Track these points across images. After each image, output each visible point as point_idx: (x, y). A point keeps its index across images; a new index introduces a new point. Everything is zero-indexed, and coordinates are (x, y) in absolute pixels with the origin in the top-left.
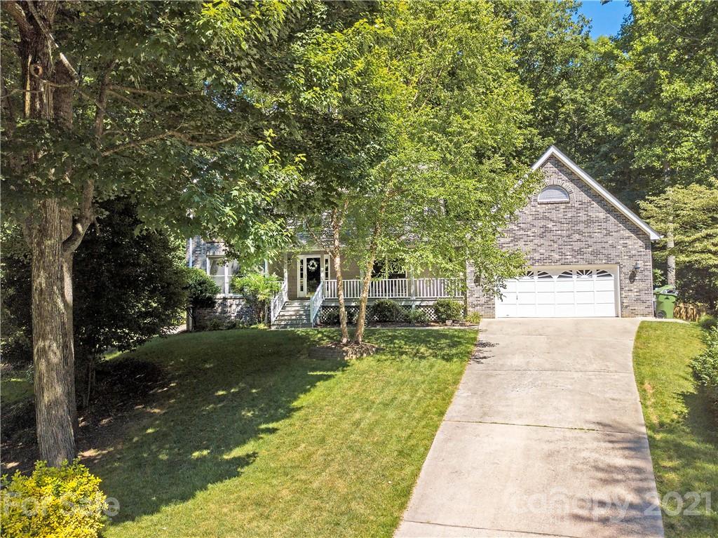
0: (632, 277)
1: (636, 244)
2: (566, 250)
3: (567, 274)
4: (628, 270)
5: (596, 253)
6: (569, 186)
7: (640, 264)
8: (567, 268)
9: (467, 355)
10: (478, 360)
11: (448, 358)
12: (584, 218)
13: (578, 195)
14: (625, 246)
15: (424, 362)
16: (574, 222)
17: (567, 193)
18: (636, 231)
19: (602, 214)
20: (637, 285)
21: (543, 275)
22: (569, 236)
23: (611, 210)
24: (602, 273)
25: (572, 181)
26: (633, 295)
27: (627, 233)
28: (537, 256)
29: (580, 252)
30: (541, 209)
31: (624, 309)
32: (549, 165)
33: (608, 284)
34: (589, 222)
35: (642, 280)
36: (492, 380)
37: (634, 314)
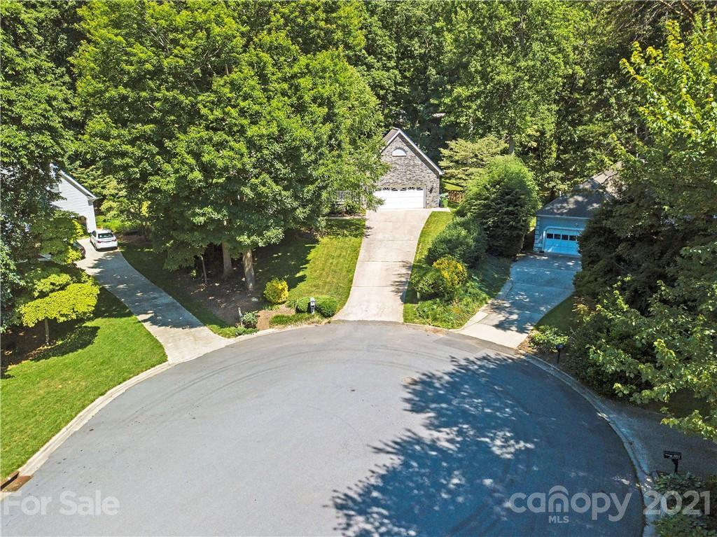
0: (431, 191)
1: (433, 176)
2: (404, 178)
3: (404, 189)
4: (429, 188)
5: (416, 180)
6: (406, 148)
7: (435, 185)
8: (404, 187)
9: (362, 234)
10: (366, 236)
11: (356, 236)
12: (412, 164)
13: (410, 153)
14: (429, 176)
15: (347, 239)
16: (408, 165)
17: (406, 152)
18: (434, 170)
19: (420, 162)
20: (433, 194)
21: (394, 189)
22: (405, 172)
23: (424, 160)
24: (419, 189)
25: (408, 146)
26: (431, 199)
27: (430, 171)
28: (391, 181)
29: (410, 179)
30: (394, 159)
31: (427, 205)
32: (398, 138)
33: (421, 193)
34: (414, 166)
35: (435, 192)
36: (372, 245)
37: (431, 207)
